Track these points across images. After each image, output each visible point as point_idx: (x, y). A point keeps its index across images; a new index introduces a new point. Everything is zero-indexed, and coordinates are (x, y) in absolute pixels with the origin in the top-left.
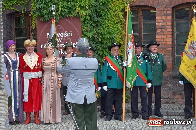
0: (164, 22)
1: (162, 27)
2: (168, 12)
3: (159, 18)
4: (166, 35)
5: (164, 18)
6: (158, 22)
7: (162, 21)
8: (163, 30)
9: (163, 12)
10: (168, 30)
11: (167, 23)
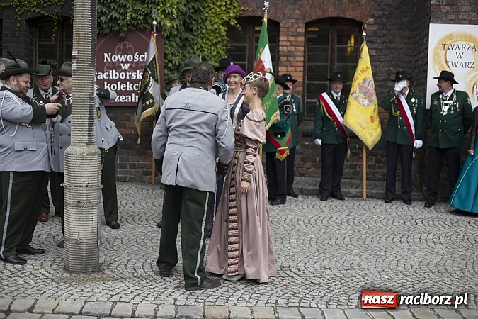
0: (291, 45)
1: (289, 54)
2: (298, 30)
3: (285, 38)
4: (295, 67)
5: (292, 39)
6: (282, 46)
7: (288, 44)
8: (291, 59)
9: (292, 29)
10: (298, 59)
11: (297, 48)
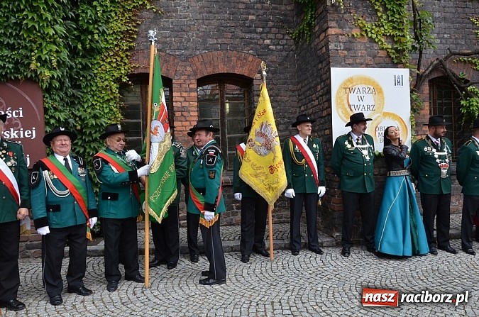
0: (185, 101)
1: (183, 110)
2: (191, 86)
3: (179, 94)
4: (190, 121)
5: (185, 94)
6: (176, 102)
7: (182, 99)
8: (185, 114)
9: (184, 85)
10: (192, 114)
11: (191, 103)
